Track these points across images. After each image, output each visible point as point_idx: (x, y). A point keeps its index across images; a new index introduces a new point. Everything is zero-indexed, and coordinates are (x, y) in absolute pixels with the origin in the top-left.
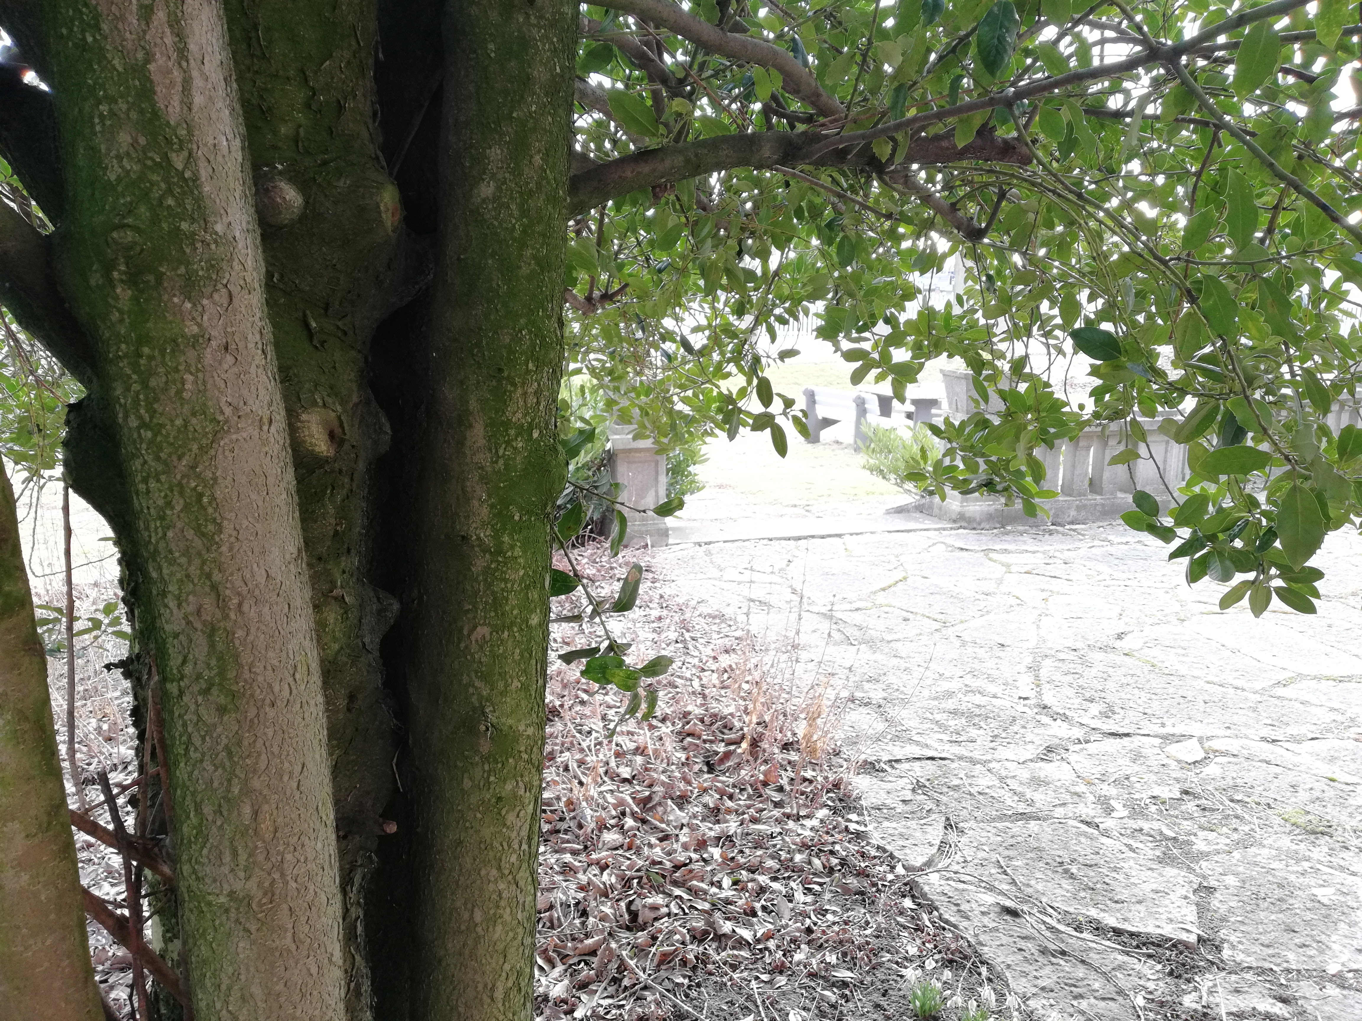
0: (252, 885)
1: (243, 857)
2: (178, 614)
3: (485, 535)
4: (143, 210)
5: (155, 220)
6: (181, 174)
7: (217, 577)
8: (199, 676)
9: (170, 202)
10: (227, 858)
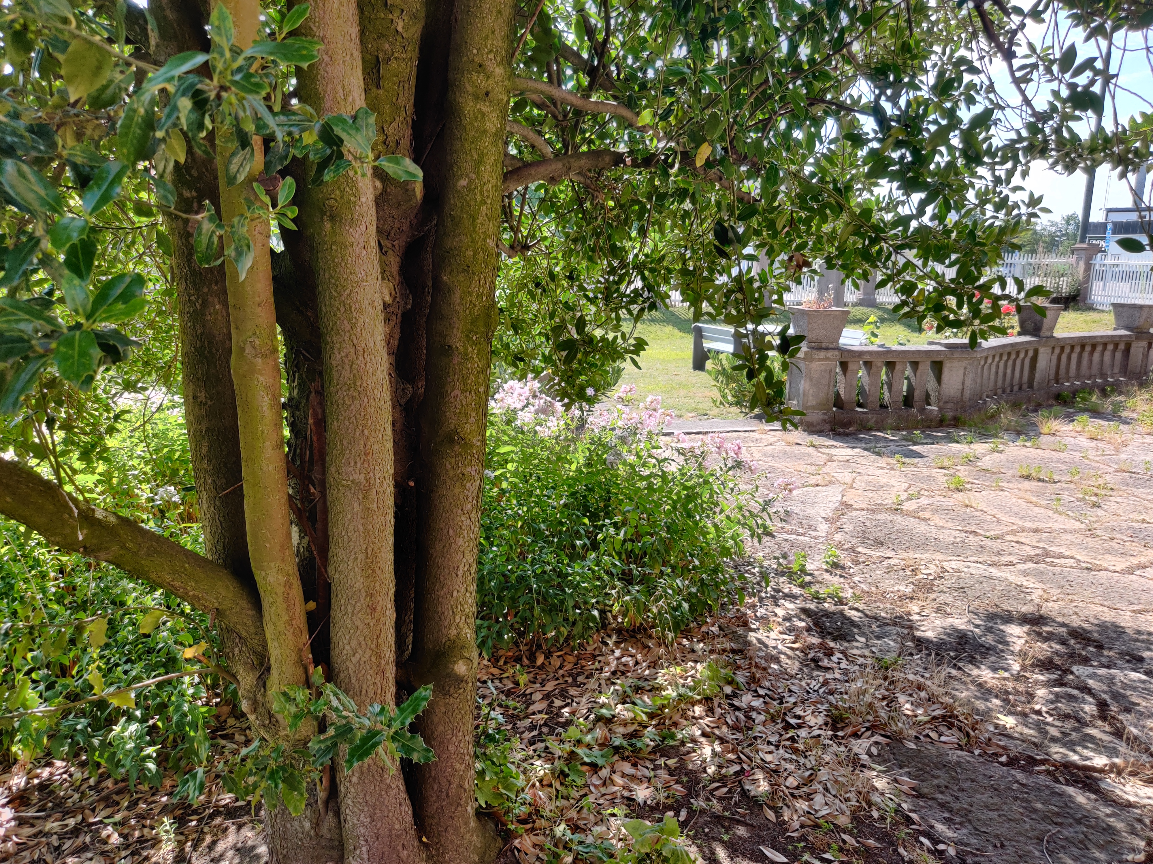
0: (362, 477)
1: (358, 465)
2: (338, 357)
3: (459, 345)
4: (338, 192)
5: (342, 197)
6: (352, 179)
7: (355, 342)
8: (345, 383)
9: (348, 189)
10: (352, 464)
